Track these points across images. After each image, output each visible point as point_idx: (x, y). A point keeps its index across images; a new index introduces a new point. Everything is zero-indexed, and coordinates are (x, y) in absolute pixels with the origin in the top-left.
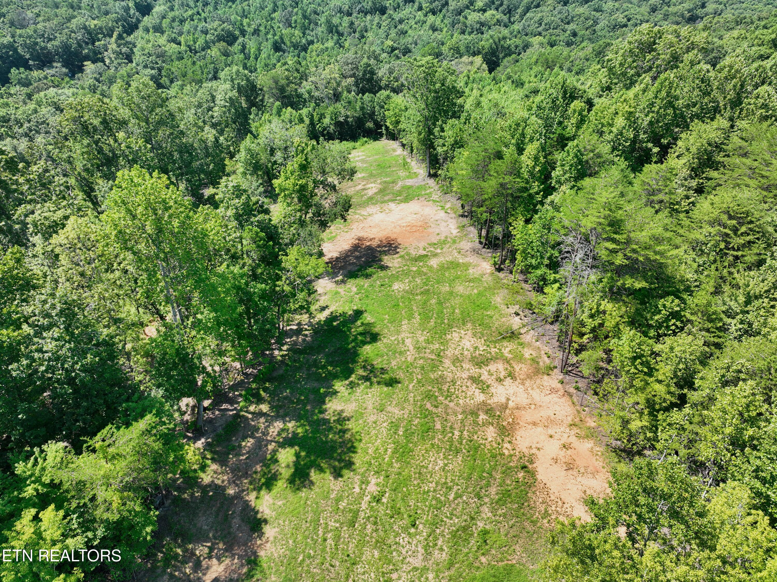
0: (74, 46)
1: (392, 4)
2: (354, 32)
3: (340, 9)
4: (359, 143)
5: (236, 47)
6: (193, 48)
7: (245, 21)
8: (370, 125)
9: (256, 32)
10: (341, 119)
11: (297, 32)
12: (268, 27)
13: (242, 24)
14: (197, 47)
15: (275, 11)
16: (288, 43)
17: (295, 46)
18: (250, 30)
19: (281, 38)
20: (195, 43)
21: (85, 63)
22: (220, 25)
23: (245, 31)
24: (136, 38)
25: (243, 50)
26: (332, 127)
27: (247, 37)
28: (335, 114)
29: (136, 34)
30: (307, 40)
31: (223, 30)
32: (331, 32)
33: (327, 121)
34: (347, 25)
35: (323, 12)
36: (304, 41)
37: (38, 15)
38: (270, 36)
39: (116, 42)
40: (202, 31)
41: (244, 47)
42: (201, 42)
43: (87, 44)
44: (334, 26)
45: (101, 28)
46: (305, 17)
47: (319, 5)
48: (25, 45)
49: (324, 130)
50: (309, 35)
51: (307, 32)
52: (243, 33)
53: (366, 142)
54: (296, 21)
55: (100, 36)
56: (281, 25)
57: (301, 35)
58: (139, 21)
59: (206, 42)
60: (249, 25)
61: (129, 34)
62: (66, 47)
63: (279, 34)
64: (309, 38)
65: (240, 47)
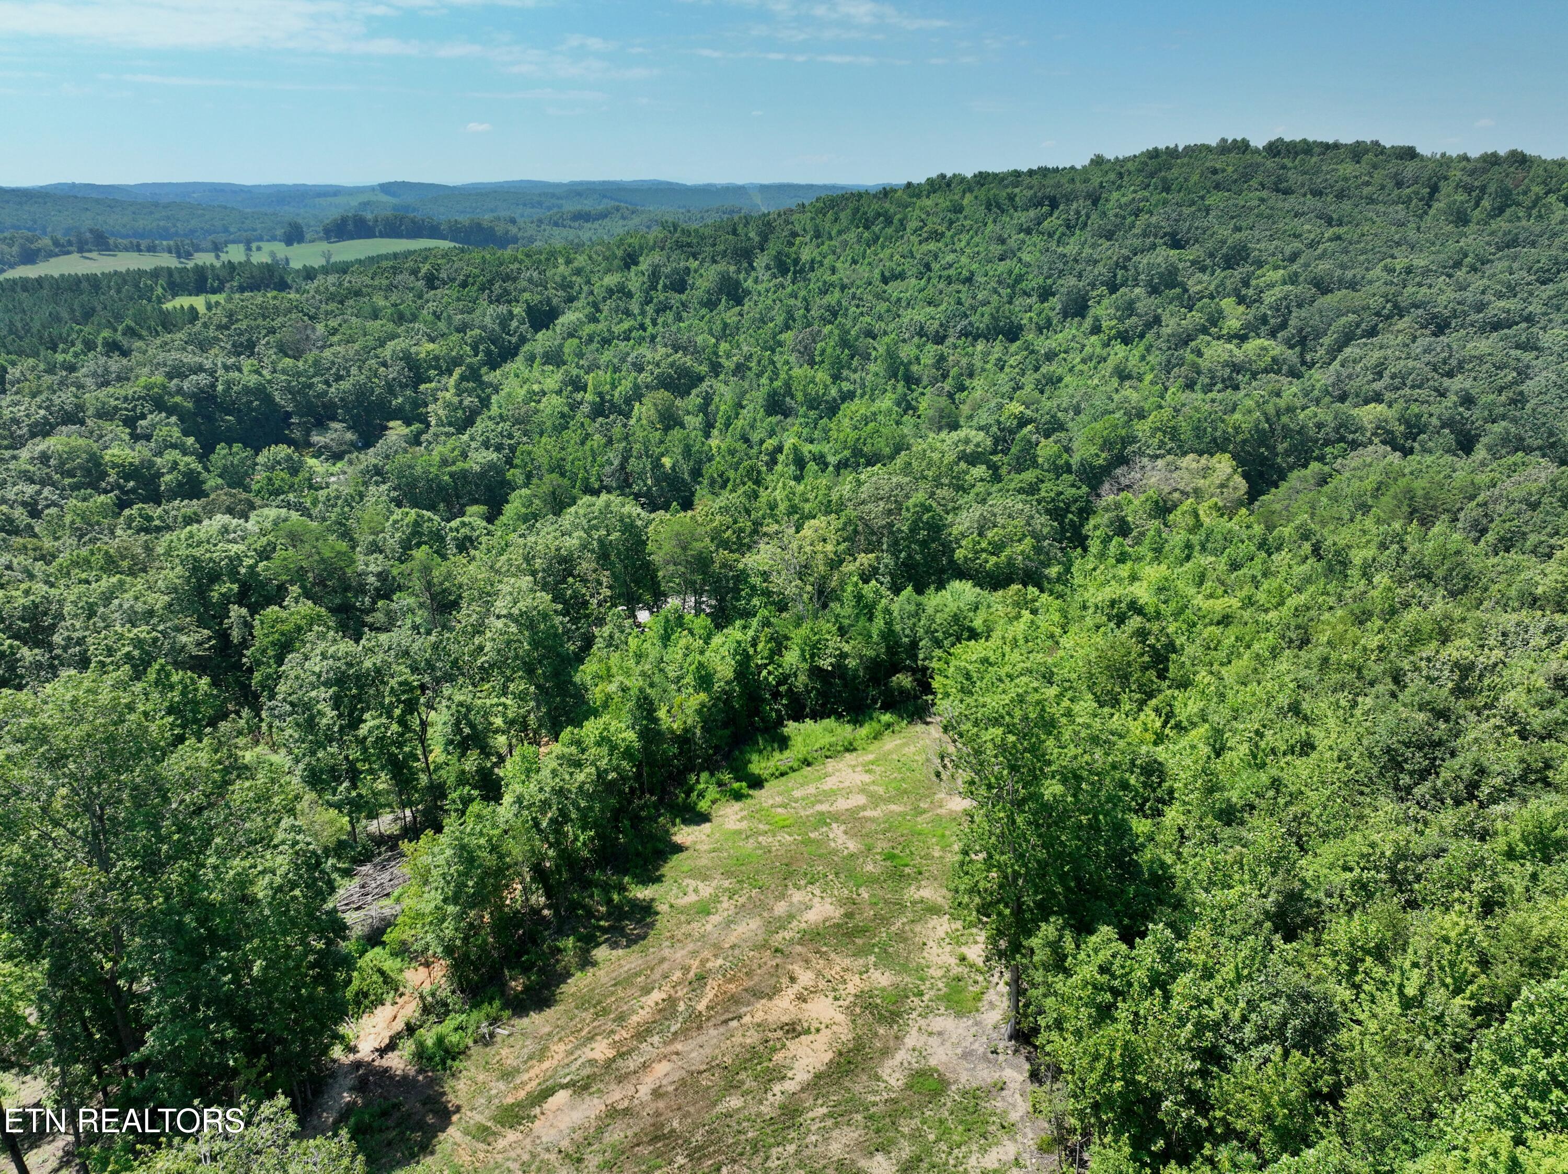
0: (377, 391)
1: (1035, 319)
2: (945, 376)
3: (922, 328)
4: (865, 731)
5: (694, 399)
6: (608, 397)
7: (724, 346)
8: (904, 680)
9: (740, 370)
10: (826, 663)
11: (822, 376)
12: (765, 362)
13: (716, 354)
14: (617, 395)
15: (787, 327)
16: (800, 396)
17: (813, 403)
18: (729, 364)
19: (788, 385)
20: (614, 387)
21: (391, 424)
22: (668, 356)
23: (720, 365)
24: (506, 376)
25: (704, 407)
26: (803, 678)
27: (722, 377)
28: (814, 646)
29: (509, 367)
30: (840, 390)
31: (672, 365)
32: (895, 375)
33: (791, 658)
34: (930, 362)
35: (885, 333)
36: (834, 392)
37: (334, 332)
38: (764, 381)
39: (457, 386)
40: (634, 364)
41: (708, 399)
42: (625, 386)
43: (403, 386)
44: (902, 363)
45: (437, 358)
46: (844, 343)
47: (880, 318)
48: (288, 389)
49: (779, 684)
50: (847, 379)
51: (845, 373)
52: (716, 369)
53: (888, 726)
54: (823, 352)
55: (432, 372)
56: (792, 359)
57: (829, 381)
58: (523, 340)
59: (636, 387)
60: (728, 356)
61: (493, 368)
62: (362, 393)
63: (783, 375)
64: (846, 386)
65: (699, 400)
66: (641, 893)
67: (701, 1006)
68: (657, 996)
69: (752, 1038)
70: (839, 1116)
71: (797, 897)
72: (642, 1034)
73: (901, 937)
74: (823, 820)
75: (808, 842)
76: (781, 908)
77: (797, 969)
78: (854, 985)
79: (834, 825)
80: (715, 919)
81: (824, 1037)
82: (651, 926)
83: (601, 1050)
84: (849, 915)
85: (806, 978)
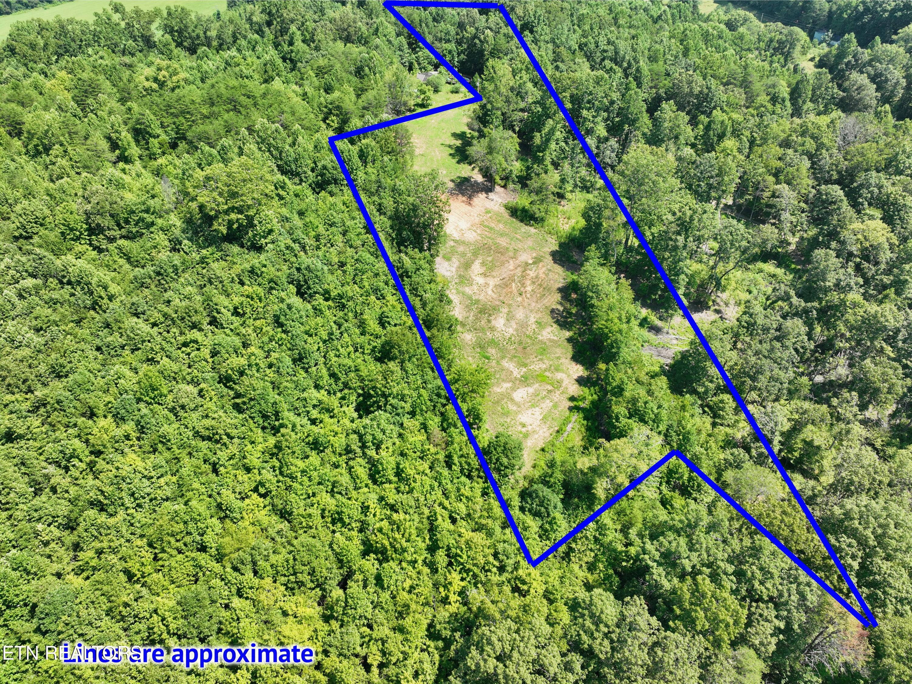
66: (568, 334)
67: (513, 284)
68: (529, 289)
69: (493, 273)
70: (463, 254)
71: (511, 331)
72: (523, 276)
73: (468, 308)
74: (525, 381)
75: (525, 365)
76: (513, 324)
77: (495, 296)
78: (475, 287)
79: (519, 376)
80: (532, 320)
81: (476, 272)
82: (553, 318)
83: (532, 274)
84: (489, 321)
85: (490, 292)
